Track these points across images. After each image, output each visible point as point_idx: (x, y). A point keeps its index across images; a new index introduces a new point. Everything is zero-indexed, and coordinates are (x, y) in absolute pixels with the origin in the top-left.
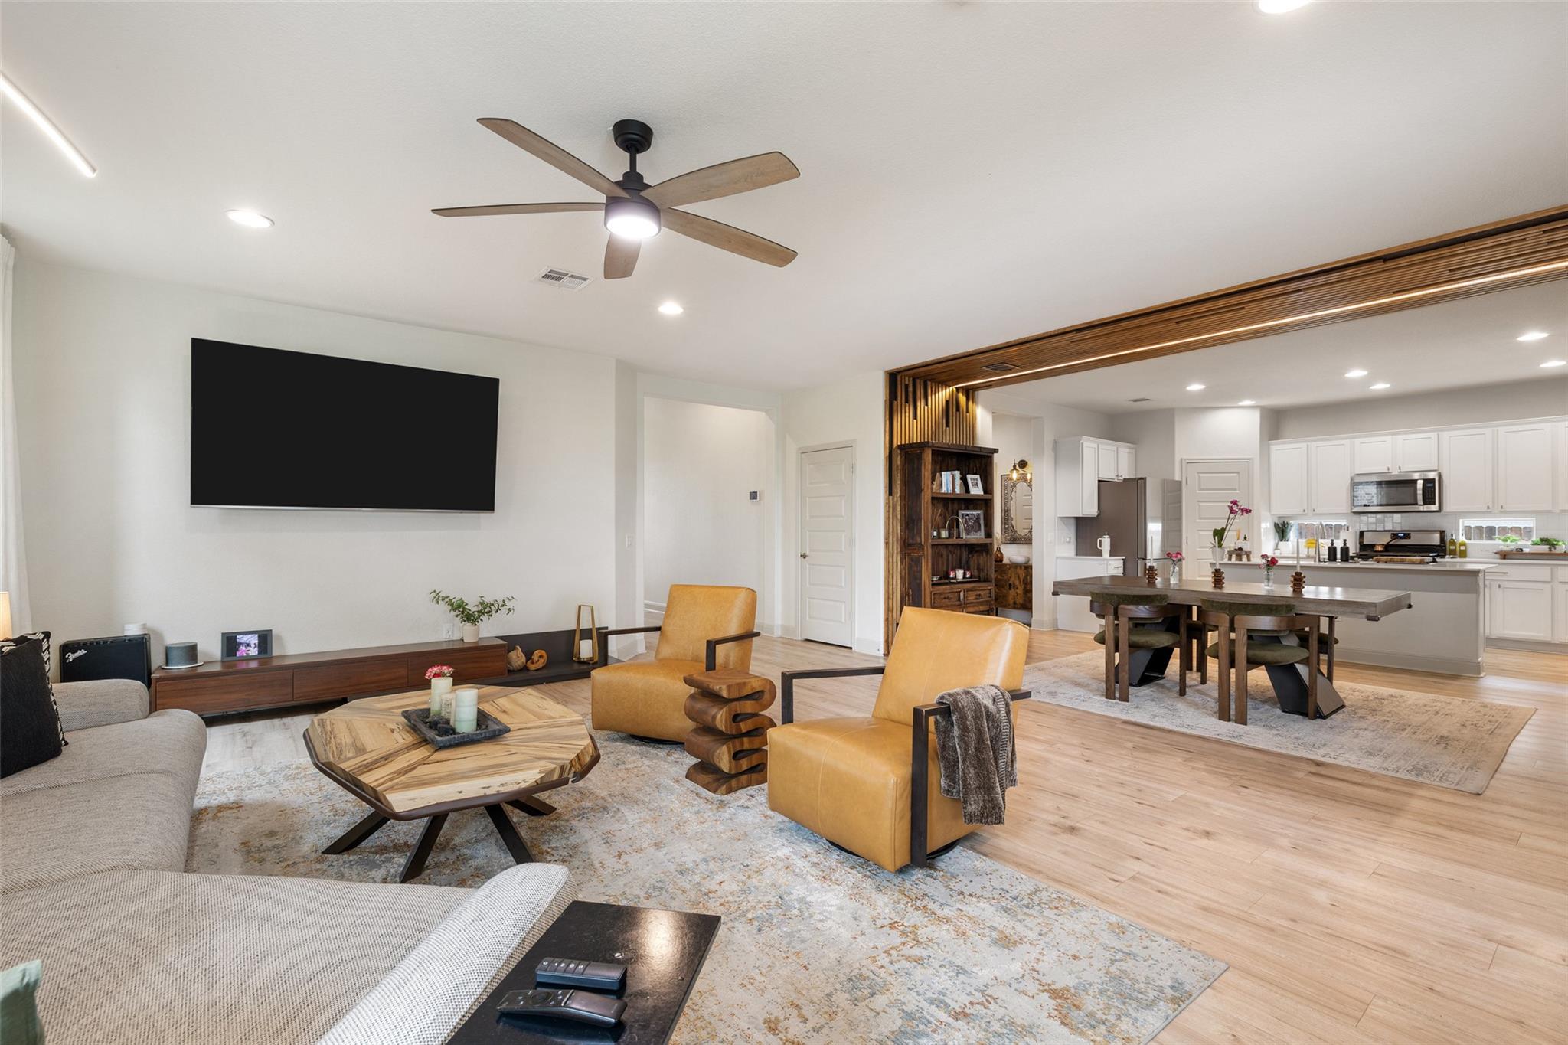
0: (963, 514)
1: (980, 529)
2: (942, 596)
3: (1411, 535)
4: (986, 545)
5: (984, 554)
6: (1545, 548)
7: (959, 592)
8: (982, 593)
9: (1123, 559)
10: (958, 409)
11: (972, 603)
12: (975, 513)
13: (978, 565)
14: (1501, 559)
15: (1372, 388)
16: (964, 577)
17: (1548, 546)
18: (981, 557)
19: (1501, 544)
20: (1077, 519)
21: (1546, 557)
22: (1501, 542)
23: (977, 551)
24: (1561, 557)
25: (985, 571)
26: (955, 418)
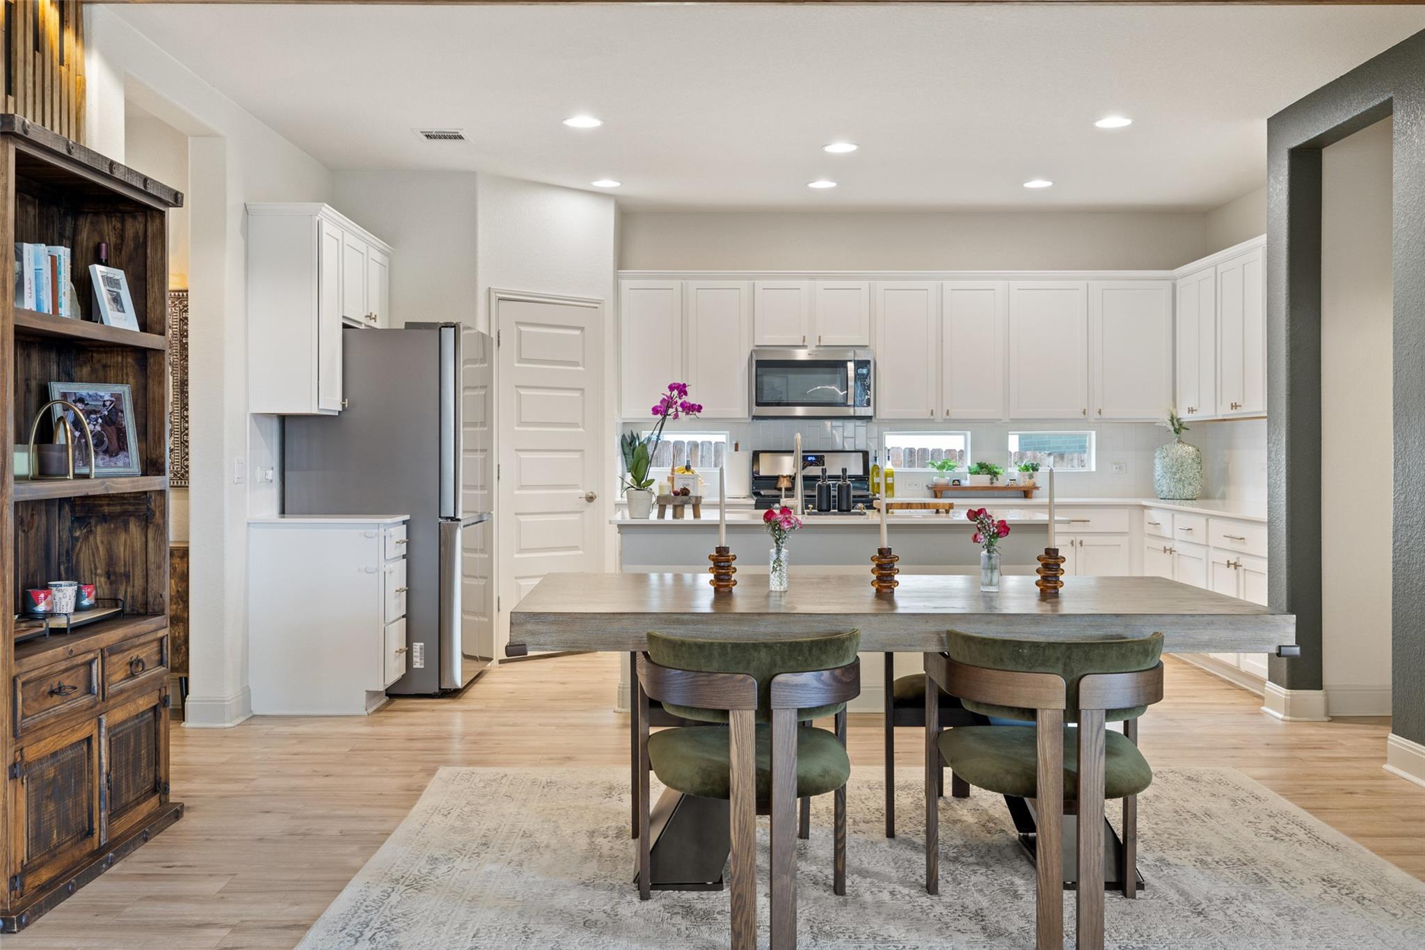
0: (64, 395)
1: (122, 446)
2: (45, 688)
3: (826, 459)
4: (141, 497)
5: (134, 528)
6: (984, 480)
7: (89, 664)
8: (142, 653)
9: (404, 522)
10: (38, 45)
11: (121, 692)
12: (105, 392)
13: (111, 560)
14: (932, 497)
15: (811, 185)
16: (78, 608)
17: (989, 476)
18: (123, 537)
19: (934, 474)
20: (283, 420)
21: (982, 493)
22: (935, 470)
23: (104, 519)
24: (1004, 493)
25: (138, 582)
26: (30, 70)
